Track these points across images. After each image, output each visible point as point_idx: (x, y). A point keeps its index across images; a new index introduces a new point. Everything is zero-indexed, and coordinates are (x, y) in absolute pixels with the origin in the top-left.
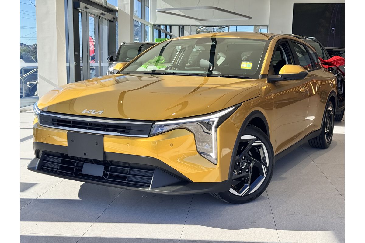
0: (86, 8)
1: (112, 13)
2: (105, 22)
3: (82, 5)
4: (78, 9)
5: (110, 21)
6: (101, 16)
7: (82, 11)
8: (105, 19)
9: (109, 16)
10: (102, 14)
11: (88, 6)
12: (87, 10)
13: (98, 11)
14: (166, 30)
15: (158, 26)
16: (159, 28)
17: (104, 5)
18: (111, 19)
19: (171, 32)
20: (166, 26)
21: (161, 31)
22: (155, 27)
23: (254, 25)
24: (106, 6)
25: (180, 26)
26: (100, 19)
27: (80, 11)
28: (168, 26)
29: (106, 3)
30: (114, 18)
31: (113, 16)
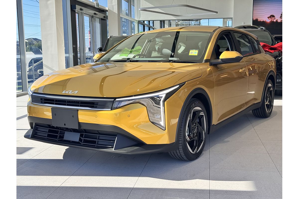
0: (81, 9)
1: (103, 12)
2: (98, 20)
3: (78, 7)
4: (75, 11)
5: (101, 19)
6: (94, 15)
7: (79, 12)
8: (98, 18)
9: (101, 15)
10: (95, 14)
11: (83, 8)
12: (82, 11)
13: (92, 12)
14: (150, 25)
15: (143, 22)
16: (143, 23)
17: (96, 7)
18: (102, 18)
19: (153, 26)
20: (149, 21)
21: (145, 25)
22: (139, 22)
23: (223, 18)
24: (98, 7)
25: (161, 21)
26: (93, 18)
27: (77, 12)
28: (151, 22)
29: (98, 4)
30: (105, 17)
31: (104, 15)
